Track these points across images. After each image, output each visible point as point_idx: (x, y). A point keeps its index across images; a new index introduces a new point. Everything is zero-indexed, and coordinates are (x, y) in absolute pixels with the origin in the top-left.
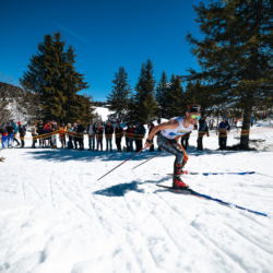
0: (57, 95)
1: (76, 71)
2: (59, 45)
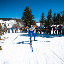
1: (32, 15)
2: (28, 9)
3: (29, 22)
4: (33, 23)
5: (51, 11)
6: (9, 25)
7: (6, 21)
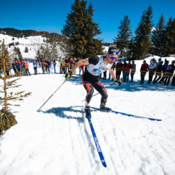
0: (81, 40)
1: (94, 22)
2: (83, 4)
3: (84, 43)
4: (95, 46)
5: (149, 12)
6: (26, 51)
7: (18, 37)
